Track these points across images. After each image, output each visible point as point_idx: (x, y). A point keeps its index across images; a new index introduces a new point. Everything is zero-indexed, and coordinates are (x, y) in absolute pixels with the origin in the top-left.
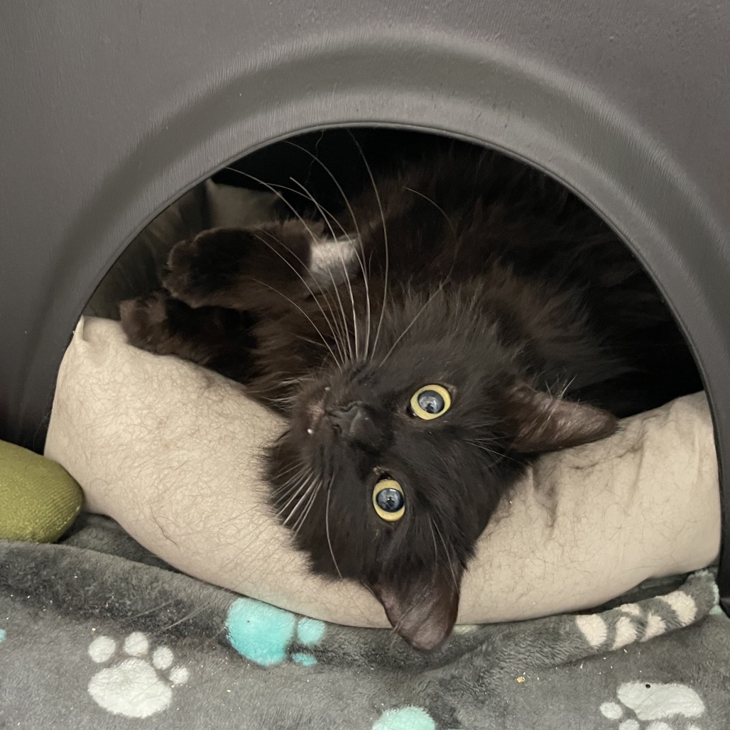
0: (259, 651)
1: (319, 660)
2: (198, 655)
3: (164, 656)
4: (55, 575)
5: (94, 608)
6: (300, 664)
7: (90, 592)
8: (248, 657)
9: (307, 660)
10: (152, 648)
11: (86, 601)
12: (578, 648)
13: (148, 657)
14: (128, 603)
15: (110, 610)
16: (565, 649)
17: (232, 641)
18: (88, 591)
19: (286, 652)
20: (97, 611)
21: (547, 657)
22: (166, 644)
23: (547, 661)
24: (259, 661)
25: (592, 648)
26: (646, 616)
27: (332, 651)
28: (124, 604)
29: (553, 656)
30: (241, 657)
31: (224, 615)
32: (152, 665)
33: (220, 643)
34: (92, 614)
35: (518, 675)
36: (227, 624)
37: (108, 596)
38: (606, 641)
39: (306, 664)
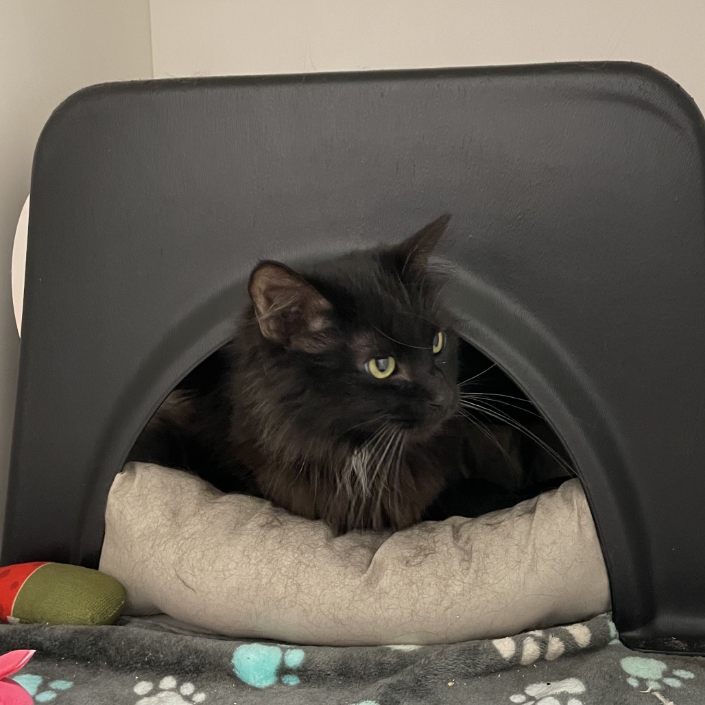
0: (257, 677)
1: (301, 679)
2: (213, 684)
3: (188, 688)
4: (109, 644)
5: (137, 663)
6: (287, 685)
7: (134, 653)
8: (249, 683)
9: (293, 681)
10: (179, 684)
11: (131, 658)
12: (493, 659)
13: (177, 690)
14: (162, 656)
15: (148, 663)
16: (483, 661)
17: (237, 673)
18: (132, 652)
19: (277, 675)
20: (139, 665)
21: (469, 667)
22: (189, 680)
23: (470, 670)
24: (257, 685)
25: (504, 660)
26: (547, 637)
27: (310, 670)
28: (159, 657)
29: (475, 666)
30: (244, 683)
31: (231, 657)
32: (180, 693)
33: (228, 675)
34: (136, 667)
35: (448, 681)
36: (232, 661)
37: (147, 652)
38: (515, 654)
39: (292, 683)
